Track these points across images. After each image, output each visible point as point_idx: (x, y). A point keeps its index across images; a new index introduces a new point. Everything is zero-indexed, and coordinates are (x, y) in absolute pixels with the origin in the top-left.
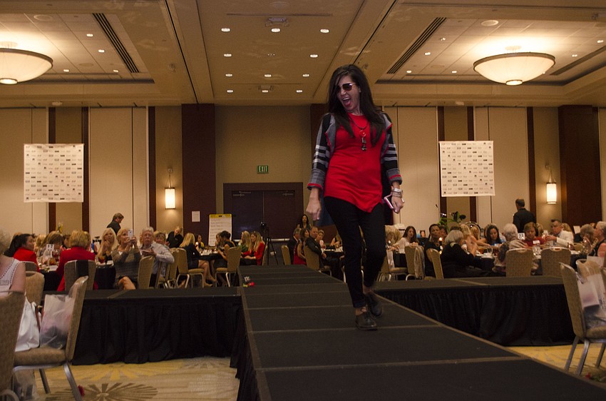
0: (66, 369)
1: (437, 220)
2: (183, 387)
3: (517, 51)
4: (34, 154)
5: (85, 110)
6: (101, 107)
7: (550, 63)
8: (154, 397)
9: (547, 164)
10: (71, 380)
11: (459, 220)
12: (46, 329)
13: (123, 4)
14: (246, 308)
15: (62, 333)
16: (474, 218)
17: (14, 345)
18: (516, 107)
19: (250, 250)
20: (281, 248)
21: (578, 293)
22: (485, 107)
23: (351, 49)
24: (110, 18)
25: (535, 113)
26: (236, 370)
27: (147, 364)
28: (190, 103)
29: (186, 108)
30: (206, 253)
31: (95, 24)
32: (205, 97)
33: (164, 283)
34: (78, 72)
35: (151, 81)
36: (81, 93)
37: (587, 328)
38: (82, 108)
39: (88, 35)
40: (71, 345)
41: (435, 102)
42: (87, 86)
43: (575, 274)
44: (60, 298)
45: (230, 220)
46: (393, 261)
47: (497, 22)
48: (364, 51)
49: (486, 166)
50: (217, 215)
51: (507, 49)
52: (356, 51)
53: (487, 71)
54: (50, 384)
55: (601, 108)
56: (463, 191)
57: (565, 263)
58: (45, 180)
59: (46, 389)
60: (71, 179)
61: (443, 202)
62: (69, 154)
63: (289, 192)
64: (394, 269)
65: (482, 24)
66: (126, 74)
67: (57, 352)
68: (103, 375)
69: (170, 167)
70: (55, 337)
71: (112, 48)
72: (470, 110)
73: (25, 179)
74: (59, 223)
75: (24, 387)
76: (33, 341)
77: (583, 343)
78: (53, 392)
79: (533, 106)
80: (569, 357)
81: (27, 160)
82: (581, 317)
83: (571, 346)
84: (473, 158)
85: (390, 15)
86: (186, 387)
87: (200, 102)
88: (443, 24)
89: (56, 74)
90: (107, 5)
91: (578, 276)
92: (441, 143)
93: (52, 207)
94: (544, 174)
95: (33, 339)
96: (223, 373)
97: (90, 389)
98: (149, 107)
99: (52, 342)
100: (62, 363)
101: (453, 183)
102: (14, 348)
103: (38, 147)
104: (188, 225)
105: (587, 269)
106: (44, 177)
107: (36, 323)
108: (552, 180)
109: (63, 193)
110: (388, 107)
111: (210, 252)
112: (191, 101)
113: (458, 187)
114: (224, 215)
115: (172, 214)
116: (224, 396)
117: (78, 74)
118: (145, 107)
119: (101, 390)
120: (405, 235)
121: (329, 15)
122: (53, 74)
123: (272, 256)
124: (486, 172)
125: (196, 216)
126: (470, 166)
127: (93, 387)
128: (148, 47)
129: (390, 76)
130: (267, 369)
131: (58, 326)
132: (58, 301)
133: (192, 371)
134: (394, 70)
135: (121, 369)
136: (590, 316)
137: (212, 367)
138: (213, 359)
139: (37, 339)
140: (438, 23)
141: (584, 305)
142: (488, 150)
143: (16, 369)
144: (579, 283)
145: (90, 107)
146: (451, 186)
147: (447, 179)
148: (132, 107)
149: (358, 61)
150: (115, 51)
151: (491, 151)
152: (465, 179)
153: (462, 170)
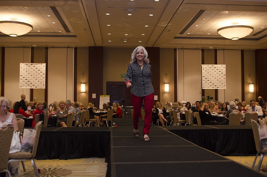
0: (32, 161)
1: (200, 100)
2: (84, 170)
3: (237, 25)
4: (24, 67)
5: (47, 48)
6: (54, 47)
7: (251, 30)
8: (71, 174)
9: (250, 75)
10: (34, 166)
11: (210, 99)
12: (24, 144)
13: (63, 2)
14: (112, 136)
15: (31, 146)
16: (216, 99)
17: (9, 150)
18: (236, 50)
20: (131, 110)
21: (258, 133)
22: (222, 49)
23: (163, 23)
24: (58, 8)
25: (245, 52)
26: (107, 164)
27: (69, 160)
29: (90, 48)
30: (98, 112)
31: (51, 11)
32: (99, 44)
33: (79, 124)
34: (44, 32)
35: (75, 36)
36: (45, 41)
37: (262, 148)
38: (45, 47)
39: (48, 16)
40: (34, 151)
41: (200, 47)
42: (48, 38)
43: (257, 124)
44: (30, 130)
45: (109, 98)
46: (180, 117)
47: (228, 12)
48: (169, 24)
49: (222, 76)
50: (103, 96)
51: (232, 24)
52: (165, 24)
53: (223, 34)
54: (26, 167)
56: (212, 86)
57: (253, 119)
58: (29, 79)
59: (24, 170)
60: (40, 79)
61: (203, 91)
62: (39, 67)
64: (180, 120)
65: (221, 12)
66: (65, 33)
67: (28, 153)
68: (49, 164)
69: (83, 74)
70: (28, 147)
71: (59, 22)
72: (216, 51)
73: (20, 78)
74: (35, 98)
75: (15, 169)
76: (18, 149)
77: (260, 155)
78: (27, 171)
79: (244, 49)
80: (254, 161)
81: (21, 70)
82: (260, 143)
83: (255, 156)
84: (216, 72)
85: (180, 8)
86: (85, 170)
87: (97, 46)
88: (204, 13)
89: (35, 32)
90: (56, 3)
91: (258, 125)
92: (202, 65)
93: (32, 90)
94: (248, 79)
95: (18, 148)
96: (102, 165)
97: (44, 170)
99: (26, 149)
100: (31, 159)
101: (207, 83)
102: (9, 152)
103: (26, 64)
104: (90, 99)
105: (263, 122)
106: (28, 78)
107: (20, 141)
108: (252, 82)
109: (36, 84)
110: (179, 49)
111: (100, 112)
112: (93, 45)
113: (210, 85)
114: (106, 96)
115: (83, 95)
116: (101, 175)
118: (73, 48)
119: (48, 171)
120: (186, 106)
121: (153, 8)
122: (33, 32)
123: (126, 114)
124: (222, 79)
125: (94, 96)
126: (215, 76)
127: (45, 169)
128: (74, 21)
129: (180, 35)
130: (116, 163)
131: (29, 142)
132: (29, 131)
133: (88, 163)
134: (182, 32)
135: (57, 162)
136: (264, 143)
137: (97, 162)
138: (98, 158)
139: (20, 148)
140: (201, 12)
141: (261, 138)
142: (223, 69)
143: (10, 161)
144: (259, 129)
145: (49, 47)
146: (207, 84)
147: (205, 81)
148: (67, 48)
149: (166, 28)
150: (60, 23)
151: (225, 69)
152: (213, 81)
153: (212, 77)
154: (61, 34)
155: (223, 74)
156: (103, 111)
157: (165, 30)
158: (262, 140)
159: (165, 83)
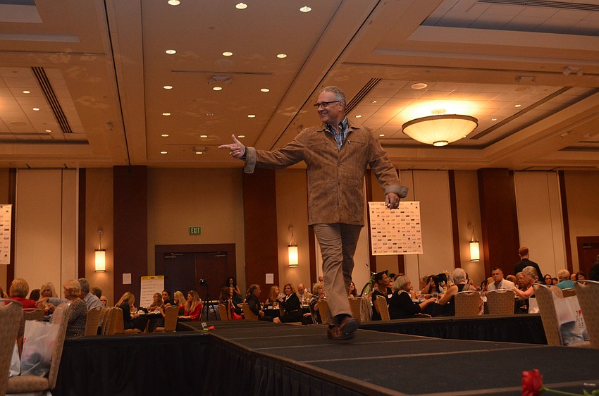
1: (367, 280)
5: (13, 171)
6: (29, 168)
7: (472, 125)
9: (469, 224)
12: (27, 356)
15: (45, 360)
18: (438, 170)
19: (186, 309)
21: (555, 311)
22: (409, 169)
23: (289, 109)
24: (50, 73)
25: (456, 176)
28: (123, 165)
29: (118, 170)
31: (34, 80)
32: (138, 159)
34: (9, 131)
35: (86, 142)
36: (11, 153)
38: (10, 169)
39: (25, 92)
40: (53, 373)
42: (17, 146)
45: (162, 282)
47: (426, 85)
48: (301, 112)
49: (413, 226)
50: (149, 277)
52: (293, 111)
53: (416, 133)
55: (516, 171)
56: (393, 249)
61: (373, 260)
63: (222, 253)
65: (412, 87)
66: (59, 135)
67: (40, 379)
69: (101, 229)
70: (37, 364)
71: (47, 107)
76: (14, 368)
79: (454, 169)
82: (558, 334)
84: (401, 218)
85: (330, 74)
87: (132, 163)
92: (370, 203)
94: (466, 233)
98: (80, 169)
99: (35, 369)
100: (45, 392)
101: (382, 242)
104: (119, 288)
108: (475, 239)
112: (123, 162)
113: (388, 246)
114: (156, 277)
115: (101, 277)
117: (9, 133)
118: (75, 169)
121: (271, 74)
124: (414, 231)
125: (127, 279)
126: (399, 226)
128: (87, 104)
131: (41, 354)
136: (566, 333)
139: (19, 366)
141: (561, 323)
142: (415, 210)
145: (19, 169)
146: (381, 245)
147: (377, 238)
148: (62, 169)
149: (294, 121)
150: (50, 110)
151: (418, 212)
152: (394, 238)
153: (391, 230)
154: (48, 137)
155: (415, 222)
156: (153, 310)
157: (292, 125)
158: (563, 325)
159: (289, 246)
